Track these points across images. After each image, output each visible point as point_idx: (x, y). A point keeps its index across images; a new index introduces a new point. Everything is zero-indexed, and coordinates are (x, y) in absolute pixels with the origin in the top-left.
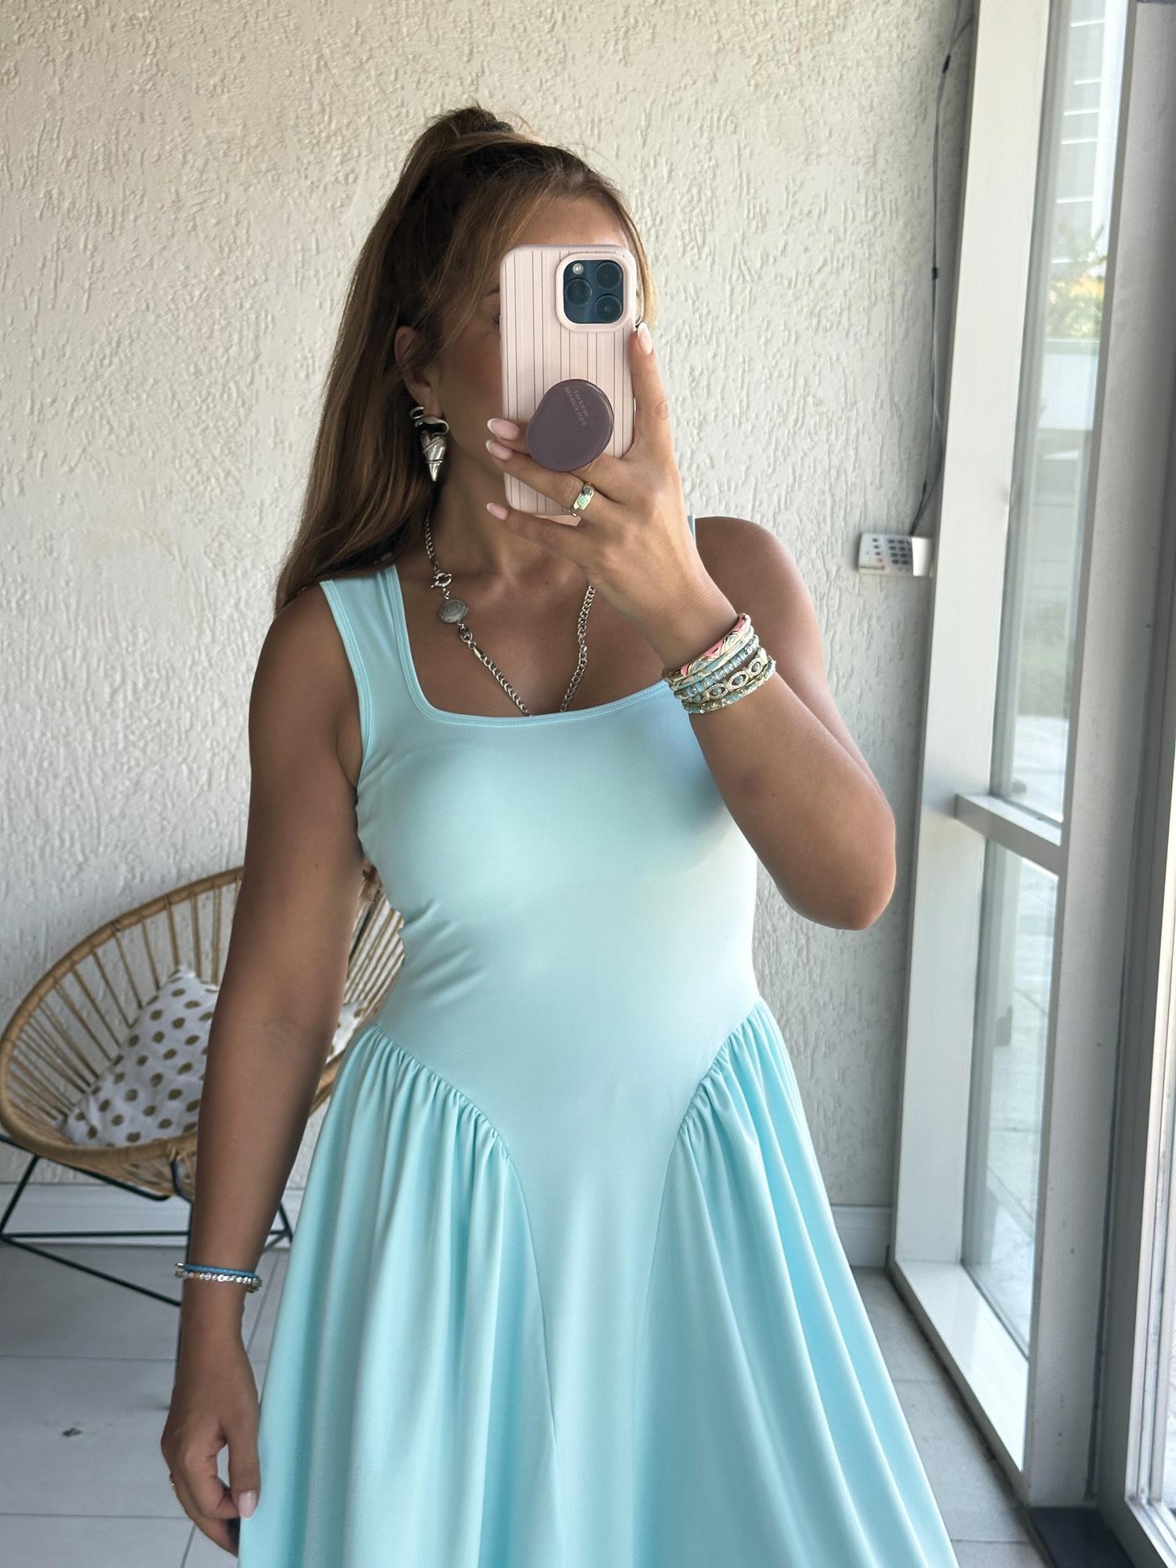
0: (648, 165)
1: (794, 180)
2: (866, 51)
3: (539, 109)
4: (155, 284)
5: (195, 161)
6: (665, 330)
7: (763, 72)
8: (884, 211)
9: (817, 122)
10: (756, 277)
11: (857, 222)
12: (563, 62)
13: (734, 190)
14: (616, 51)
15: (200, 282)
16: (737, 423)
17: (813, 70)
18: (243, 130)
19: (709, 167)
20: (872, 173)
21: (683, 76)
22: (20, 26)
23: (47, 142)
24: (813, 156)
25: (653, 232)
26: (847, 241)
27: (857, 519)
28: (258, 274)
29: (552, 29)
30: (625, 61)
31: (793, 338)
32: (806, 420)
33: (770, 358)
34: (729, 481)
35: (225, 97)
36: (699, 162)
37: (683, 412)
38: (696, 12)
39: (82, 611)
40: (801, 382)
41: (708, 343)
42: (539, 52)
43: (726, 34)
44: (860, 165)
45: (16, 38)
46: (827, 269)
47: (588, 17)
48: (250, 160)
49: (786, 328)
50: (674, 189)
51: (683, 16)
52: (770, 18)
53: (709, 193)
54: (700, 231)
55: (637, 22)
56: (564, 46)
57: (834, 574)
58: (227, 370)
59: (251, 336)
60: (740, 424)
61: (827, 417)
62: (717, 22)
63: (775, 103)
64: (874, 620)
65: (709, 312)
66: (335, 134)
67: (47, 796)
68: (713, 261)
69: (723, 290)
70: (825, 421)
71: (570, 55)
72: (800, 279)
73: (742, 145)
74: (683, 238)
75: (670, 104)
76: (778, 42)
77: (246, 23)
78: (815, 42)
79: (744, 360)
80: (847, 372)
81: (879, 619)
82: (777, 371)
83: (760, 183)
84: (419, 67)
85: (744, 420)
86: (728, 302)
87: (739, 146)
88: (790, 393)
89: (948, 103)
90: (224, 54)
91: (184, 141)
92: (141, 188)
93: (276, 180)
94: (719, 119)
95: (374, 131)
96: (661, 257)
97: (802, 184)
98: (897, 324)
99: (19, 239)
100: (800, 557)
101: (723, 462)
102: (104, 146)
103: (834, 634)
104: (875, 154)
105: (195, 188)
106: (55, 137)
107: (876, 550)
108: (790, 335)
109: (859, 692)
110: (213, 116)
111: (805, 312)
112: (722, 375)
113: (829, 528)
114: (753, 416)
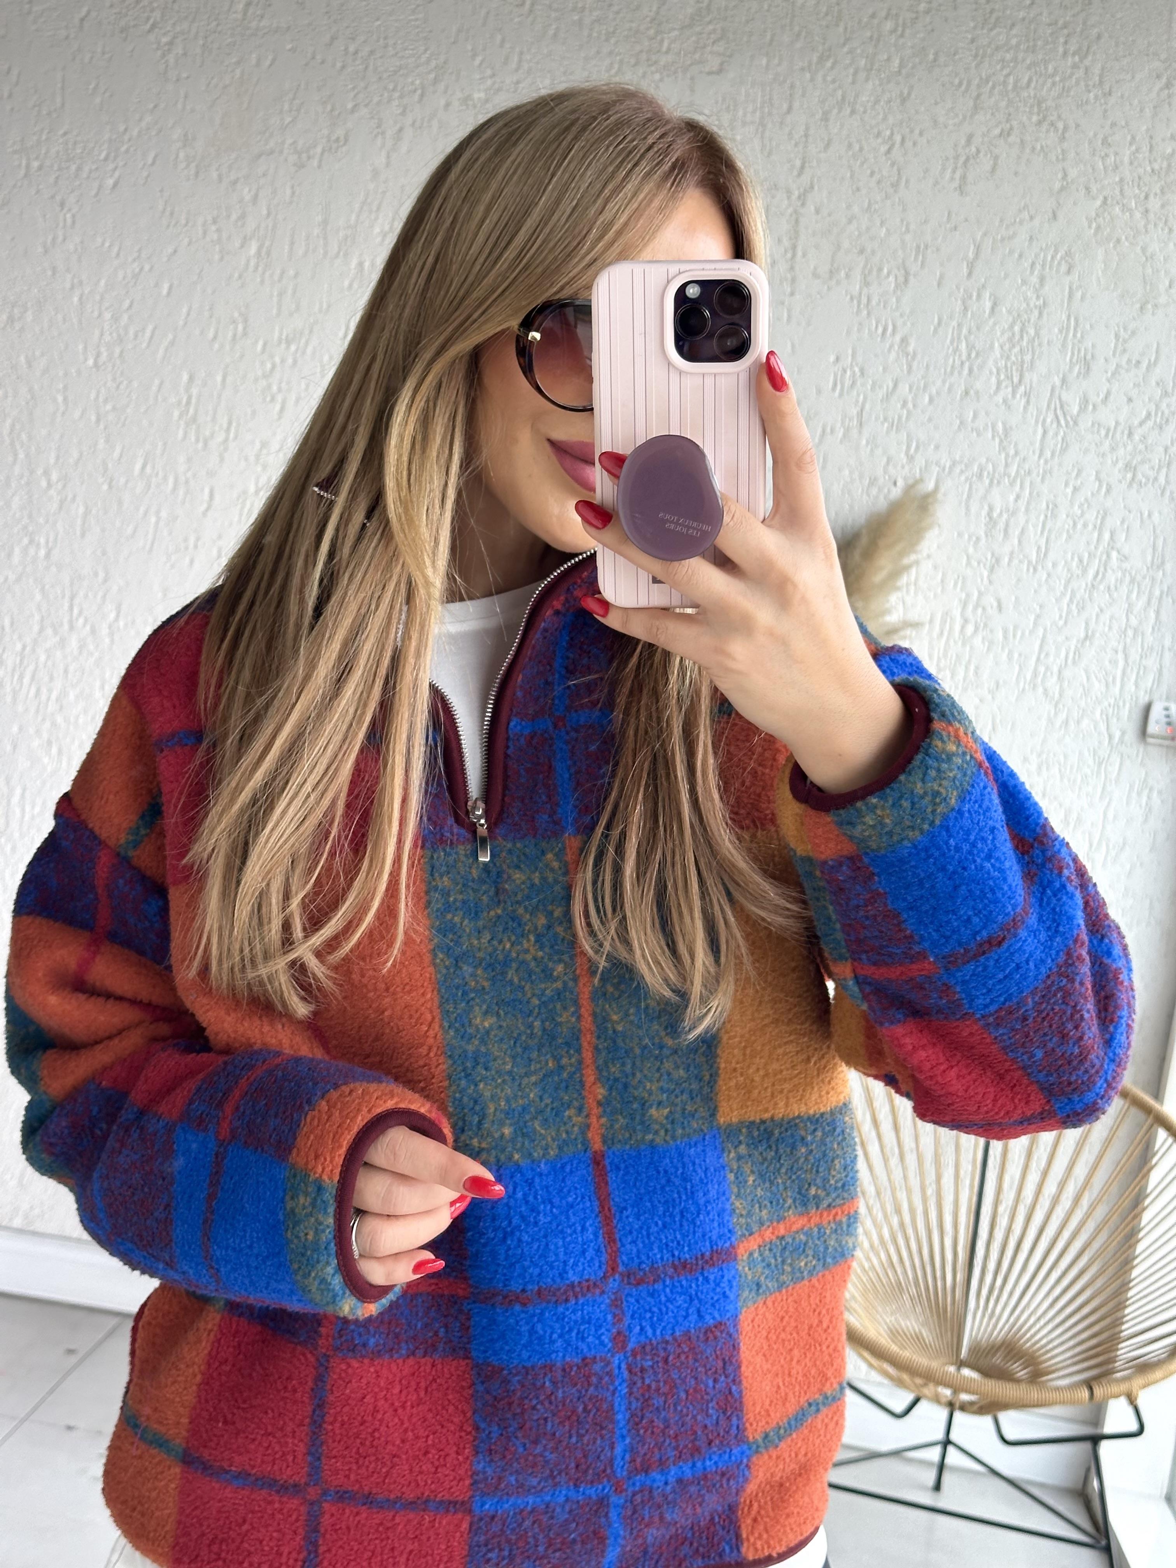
0: (971, 297)
1: (1125, 329)
3: (865, 229)
6: (966, 466)
7: (1106, 214)
9: (1158, 271)
10: (1071, 423)
12: (895, 186)
13: (1061, 331)
14: (952, 179)
16: (1031, 570)
17: (1160, 219)
19: (1036, 307)
21: (1020, 211)
22: (355, 96)
23: (366, 214)
24: (1149, 306)
25: (967, 365)
27: (1149, 685)
29: (889, 151)
30: (961, 190)
31: (1104, 490)
32: (1108, 574)
33: (1076, 507)
34: (1016, 628)
36: (1025, 300)
37: (976, 551)
38: (1042, 147)
40: (1107, 536)
41: (1012, 484)
42: (872, 174)
43: (1073, 173)
45: (351, 107)
46: (1150, 423)
47: (928, 142)
49: (1098, 478)
50: (995, 324)
51: (1028, 151)
52: (1122, 162)
53: (1032, 332)
54: (1017, 370)
55: (978, 151)
56: (899, 171)
57: (1116, 739)
60: (1035, 570)
61: (1130, 574)
62: (1064, 160)
63: (1115, 247)
64: (1155, 794)
65: (1017, 453)
68: (1028, 402)
69: (1035, 432)
70: (1128, 579)
71: (904, 179)
72: (1119, 430)
73: (1074, 286)
74: (998, 373)
75: (1003, 239)
76: (1126, 187)
79: (1048, 507)
80: (1158, 532)
81: (1160, 792)
82: (1082, 522)
83: (1088, 327)
85: (1040, 568)
86: (1038, 445)
87: (1070, 288)
88: (1093, 547)
94: (1053, 258)
96: (972, 392)
99: (325, 306)
100: (1082, 716)
101: (1011, 607)
103: (1109, 803)
106: (375, 209)
107: (1165, 720)
108: (1100, 486)
109: (1128, 867)
111: (1120, 465)
112: (1021, 518)
113: (1117, 690)
114: (1050, 565)
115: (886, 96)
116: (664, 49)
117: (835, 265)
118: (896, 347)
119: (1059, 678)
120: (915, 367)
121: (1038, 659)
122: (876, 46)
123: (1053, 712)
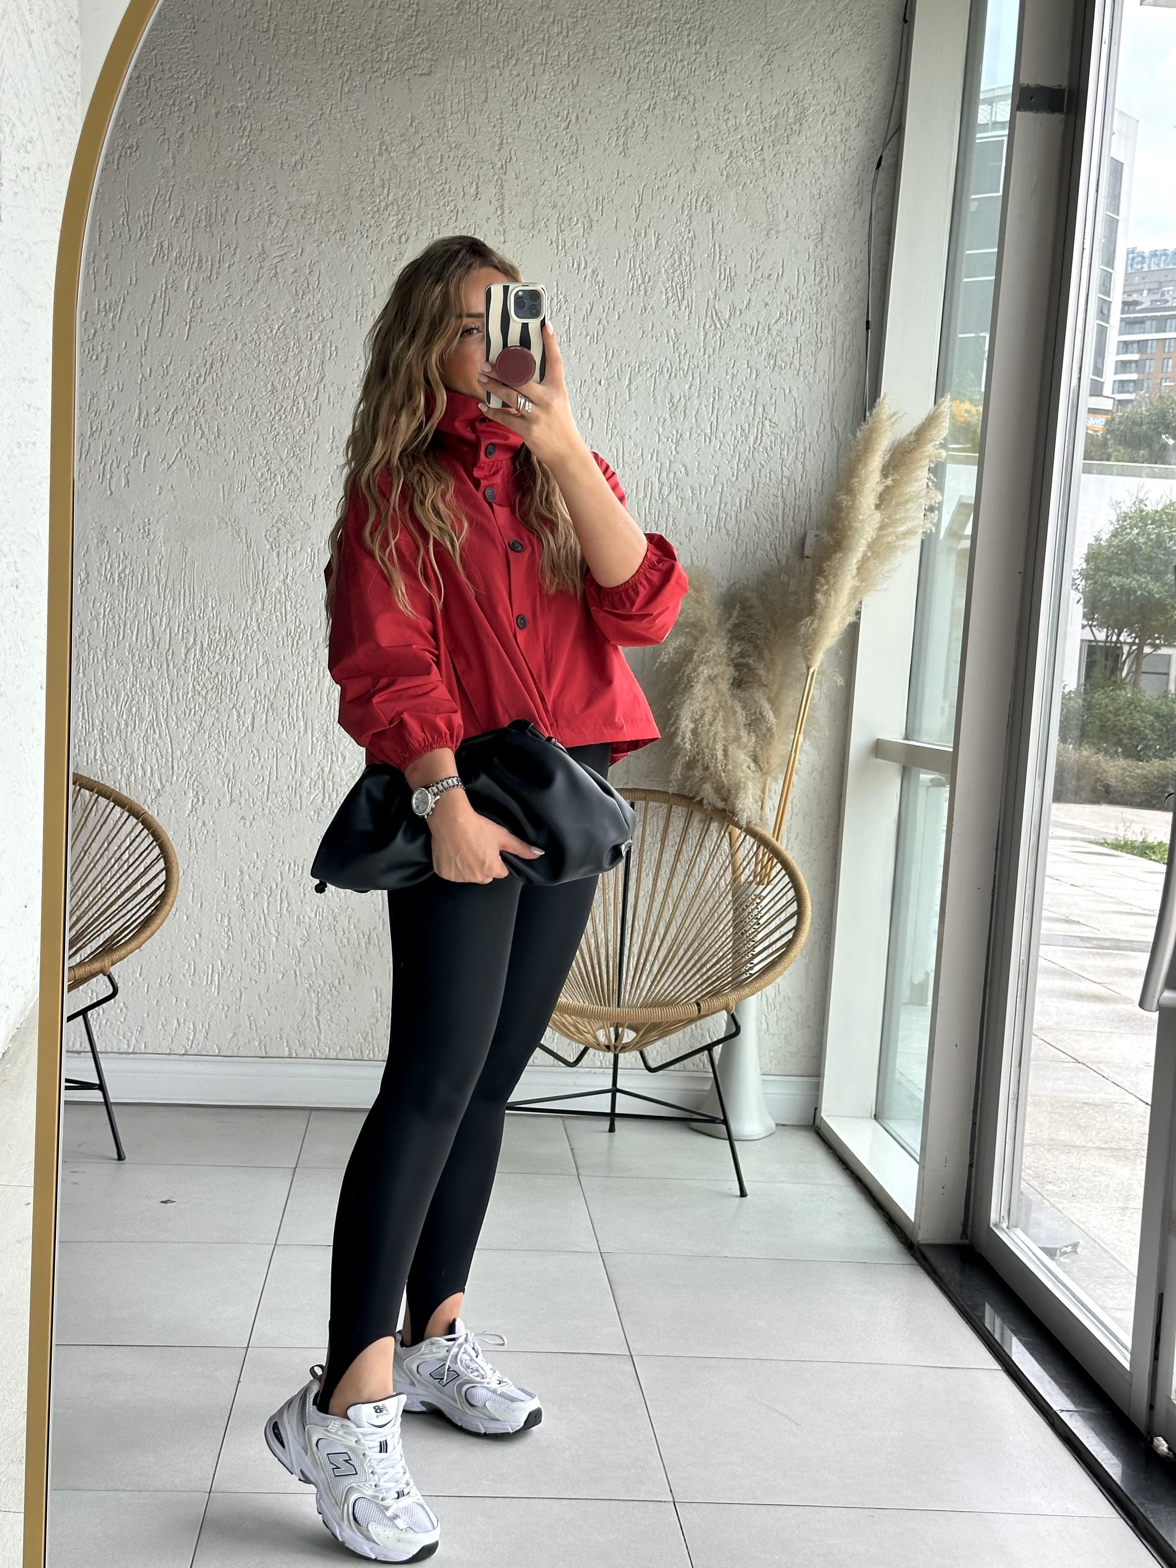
0: (640, 234)
1: (757, 250)
2: (816, 151)
3: (556, 188)
4: (243, 318)
5: (278, 222)
6: (652, 365)
7: (733, 165)
8: (829, 276)
9: (777, 205)
10: (725, 326)
11: (807, 285)
12: (575, 153)
13: (708, 256)
14: (617, 145)
15: (279, 317)
16: (708, 440)
17: (774, 165)
18: (317, 198)
19: (688, 238)
20: (820, 247)
21: (669, 166)
23: (160, 203)
24: (773, 232)
25: (642, 288)
26: (799, 299)
27: (804, 519)
28: (326, 313)
29: (567, 127)
30: (624, 153)
31: (754, 374)
32: (764, 438)
33: (736, 389)
34: (700, 486)
35: (304, 171)
36: (680, 234)
37: (664, 429)
38: (679, 116)
39: (170, 584)
40: (761, 409)
41: (685, 376)
42: (556, 145)
43: (704, 135)
44: (810, 241)
45: (139, 120)
46: (782, 321)
47: (596, 118)
48: (323, 222)
49: (749, 366)
50: (660, 255)
51: (669, 120)
52: (741, 123)
53: (688, 259)
54: (680, 288)
55: (634, 123)
56: (577, 141)
58: (298, 388)
59: (318, 362)
60: (710, 440)
61: (781, 437)
62: (696, 124)
63: (743, 189)
65: (687, 351)
66: (392, 203)
67: (134, 734)
69: (699, 334)
70: (779, 440)
71: (581, 148)
72: (760, 327)
73: (716, 222)
74: (666, 292)
75: (659, 189)
76: (746, 142)
77: (323, 113)
78: (776, 143)
79: (715, 392)
80: (798, 402)
82: (741, 399)
83: (729, 252)
84: (460, 154)
85: (713, 438)
86: (701, 345)
87: (712, 223)
88: (751, 418)
89: (879, 194)
90: (304, 138)
91: (269, 205)
92: (235, 242)
93: (343, 239)
94: (698, 201)
95: (423, 204)
96: (649, 308)
97: (763, 254)
98: (837, 366)
99: (134, 279)
101: (696, 471)
102: (207, 208)
104: (822, 233)
105: (278, 243)
106: (167, 198)
108: (751, 371)
110: (293, 186)
111: (764, 353)
112: (696, 402)
113: (780, 526)
114: (722, 435)
115: (561, 85)
116: (385, 59)
117: (536, 217)
118: (589, 276)
119: (736, 521)
120: (605, 293)
121: (720, 508)
122: (548, 46)
123: (735, 547)
